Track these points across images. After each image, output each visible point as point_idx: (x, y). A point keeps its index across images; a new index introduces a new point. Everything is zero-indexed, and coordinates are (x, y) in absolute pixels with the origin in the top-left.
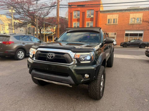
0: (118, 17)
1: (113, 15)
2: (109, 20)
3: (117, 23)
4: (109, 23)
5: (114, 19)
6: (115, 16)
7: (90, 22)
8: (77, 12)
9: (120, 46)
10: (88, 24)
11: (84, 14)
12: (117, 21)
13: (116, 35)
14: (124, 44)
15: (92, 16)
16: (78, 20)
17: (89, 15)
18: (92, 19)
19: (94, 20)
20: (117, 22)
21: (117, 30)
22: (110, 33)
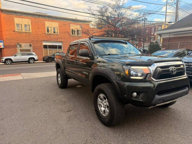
0: (30, 23)
1: (23, 19)
2: (18, 25)
6: (27, 21)
12: (31, 28)
13: (32, 48)
14: (48, 58)
20: (31, 30)
21: (33, 41)
22: (23, 45)
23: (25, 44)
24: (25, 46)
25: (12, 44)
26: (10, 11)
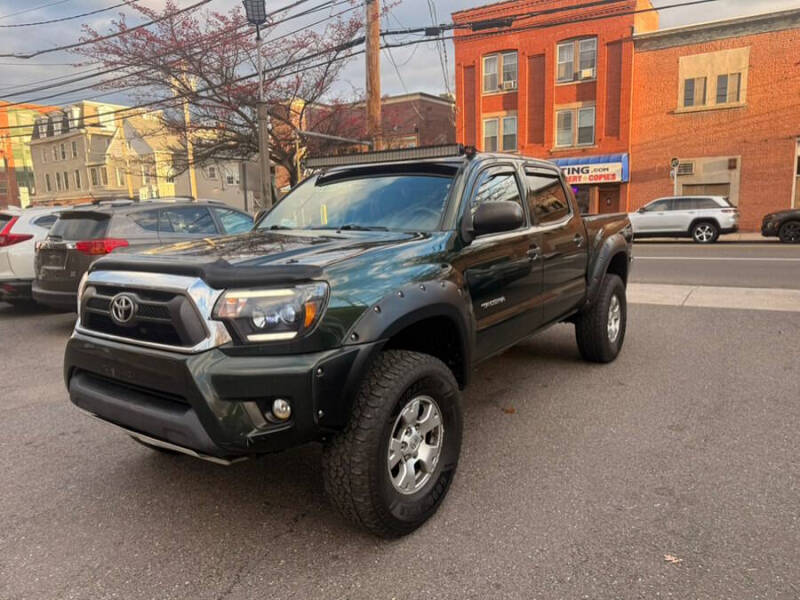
0: (745, 63)
1: (716, 53)
2: (690, 83)
3: (743, 101)
4: (689, 101)
5: (722, 80)
6: (731, 59)
7: (580, 104)
8: (502, 56)
9: (759, 237)
10: (567, 121)
11: (540, 63)
13: (736, 173)
15: (587, 73)
16: (510, 102)
17: (569, 66)
18: (586, 92)
19: (602, 92)
20: (743, 95)
21: (745, 142)
22: (699, 164)
23: (708, 160)
24: (706, 169)
25: (659, 164)
26: (665, 37)
